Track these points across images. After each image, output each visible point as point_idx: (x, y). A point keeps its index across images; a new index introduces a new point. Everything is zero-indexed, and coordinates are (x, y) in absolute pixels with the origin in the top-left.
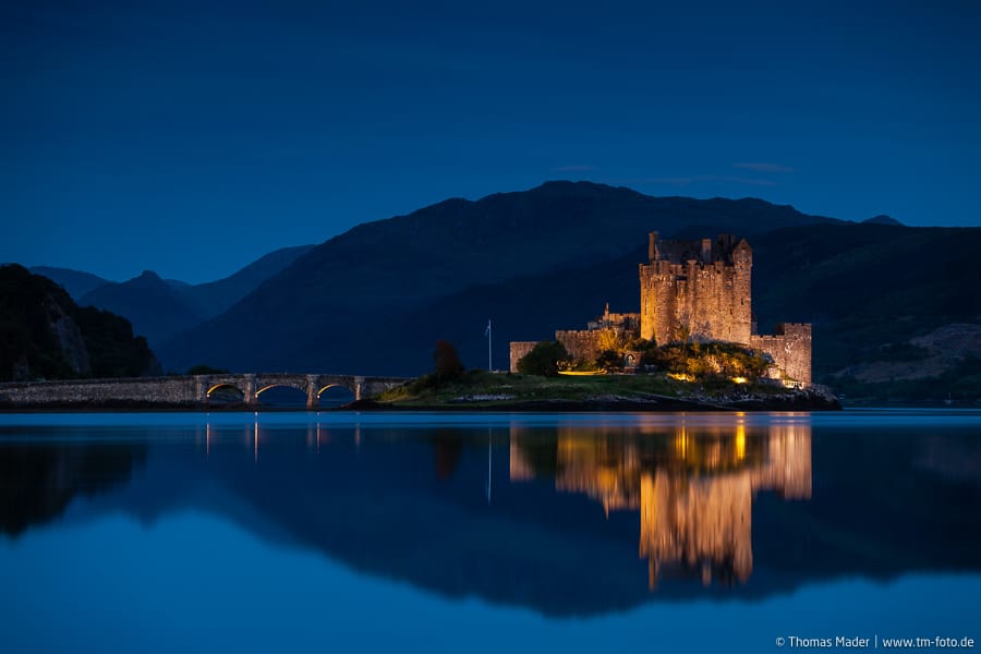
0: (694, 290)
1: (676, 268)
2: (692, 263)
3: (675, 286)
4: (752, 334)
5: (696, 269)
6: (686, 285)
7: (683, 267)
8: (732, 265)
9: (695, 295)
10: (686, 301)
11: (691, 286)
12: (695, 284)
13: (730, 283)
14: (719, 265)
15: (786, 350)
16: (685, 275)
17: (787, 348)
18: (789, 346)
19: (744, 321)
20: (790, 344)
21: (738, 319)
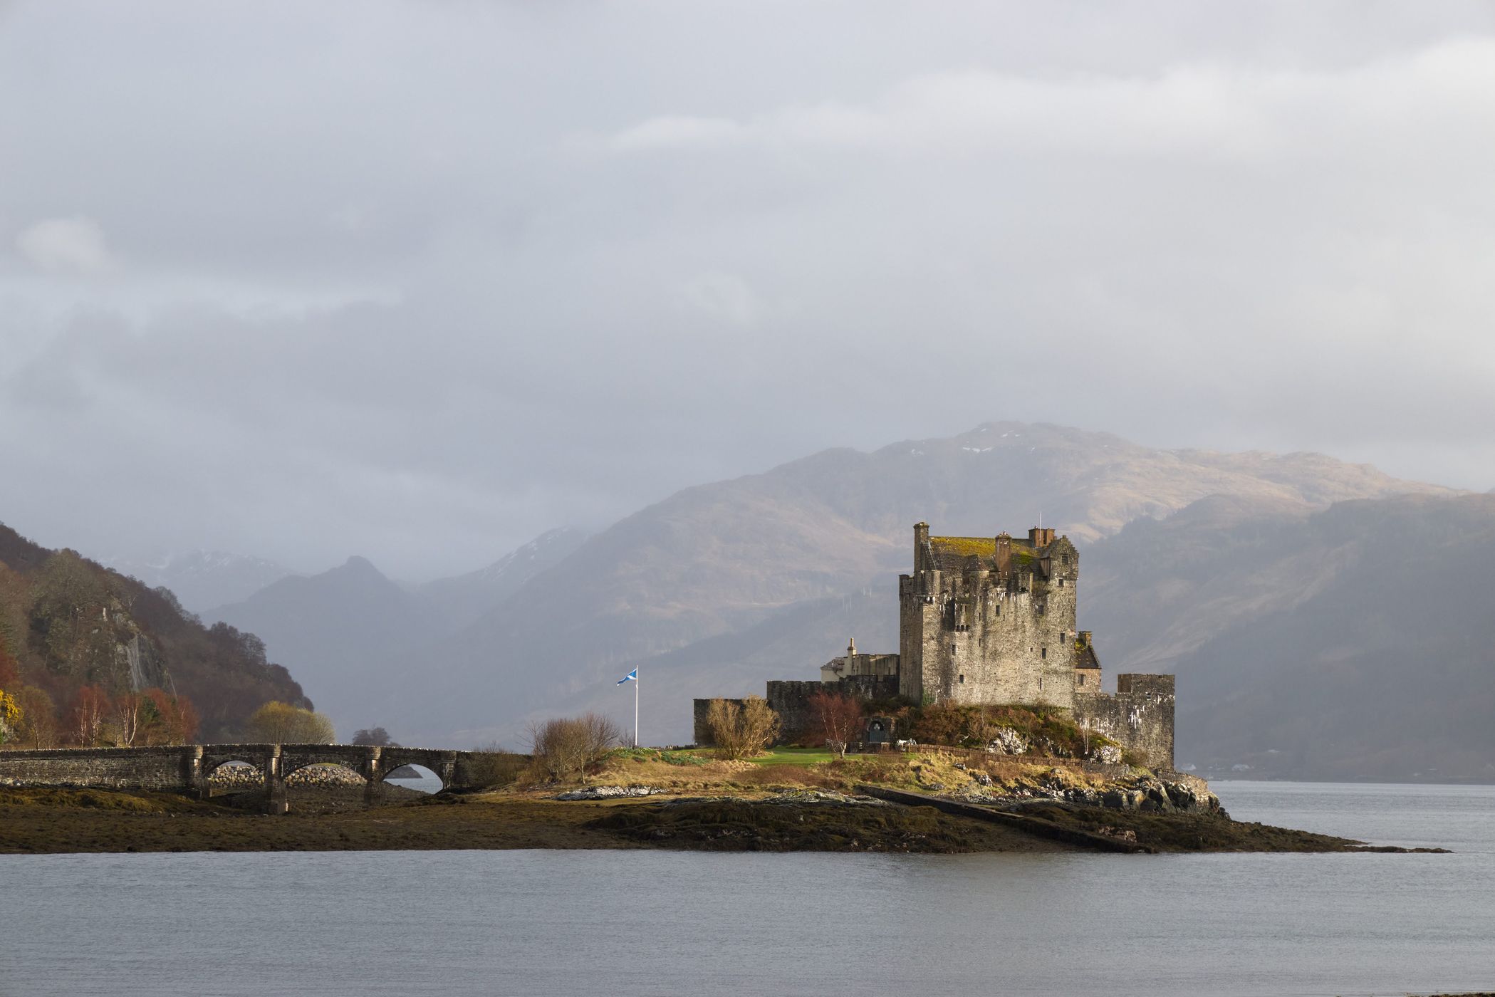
0: (983, 618)
1: (954, 584)
2: (980, 574)
3: (950, 611)
5: (986, 584)
6: (970, 609)
7: (965, 581)
8: (1046, 578)
9: (984, 626)
10: (970, 637)
11: (977, 613)
12: (986, 609)
13: (1042, 608)
14: (1025, 578)
15: (1133, 717)
16: (967, 595)
17: (1135, 713)
18: (1138, 711)
19: (1064, 669)
20: (1140, 707)
21: (1054, 665)
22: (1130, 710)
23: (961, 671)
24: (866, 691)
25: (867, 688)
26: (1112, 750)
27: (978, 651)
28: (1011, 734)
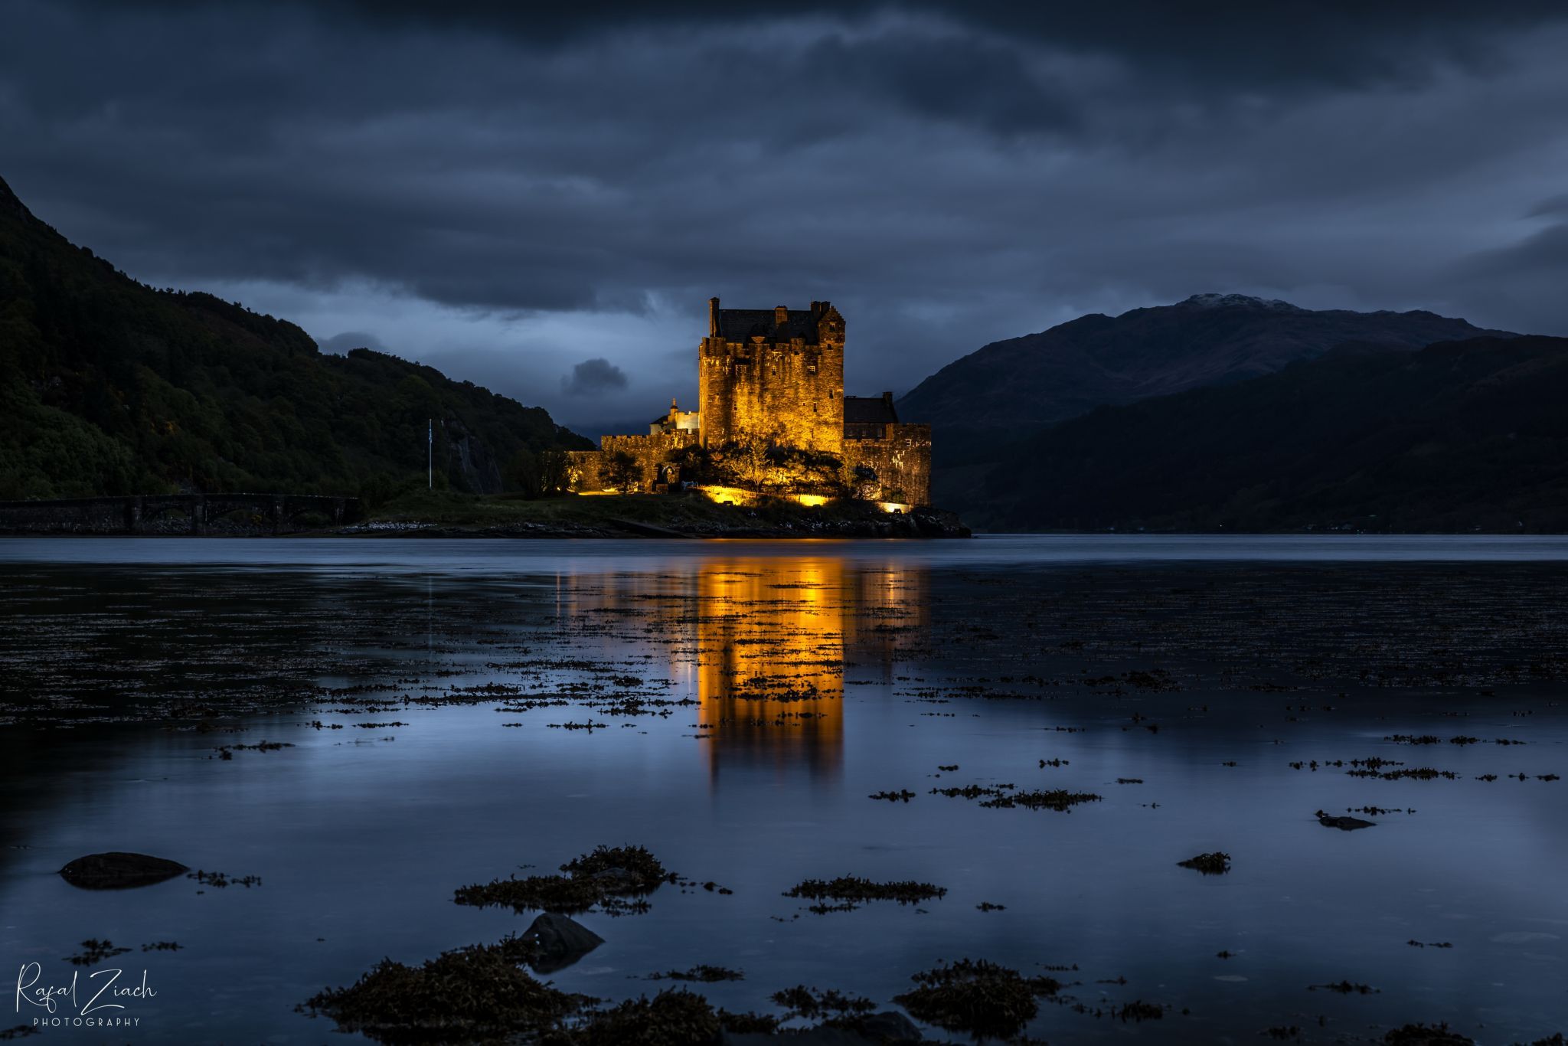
0: (762, 377)
1: (735, 348)
2: (758, 340)
3: (732, 372)
4: (846, 437)
5: (764, 349)
6: (750, 370)
7: (745, 346)
8: (817, 342)
9: (762, 385)
10: (750, 394)
11: (757, 373)
12: (763, 370)
13: (813, 368)
14: (797, 342)
15: (894, 461)
16: (747, 357)
17: (896, 457)
18: (899, 455)
19: (832, 420)
20: (900, 452)
21: (825, 416)
22: (891, 455)
23: (742, 423)
24: (679, 442)
25: (679, 440)
26: (872, 488)
27: (757, 407)
28: (781, 476)
